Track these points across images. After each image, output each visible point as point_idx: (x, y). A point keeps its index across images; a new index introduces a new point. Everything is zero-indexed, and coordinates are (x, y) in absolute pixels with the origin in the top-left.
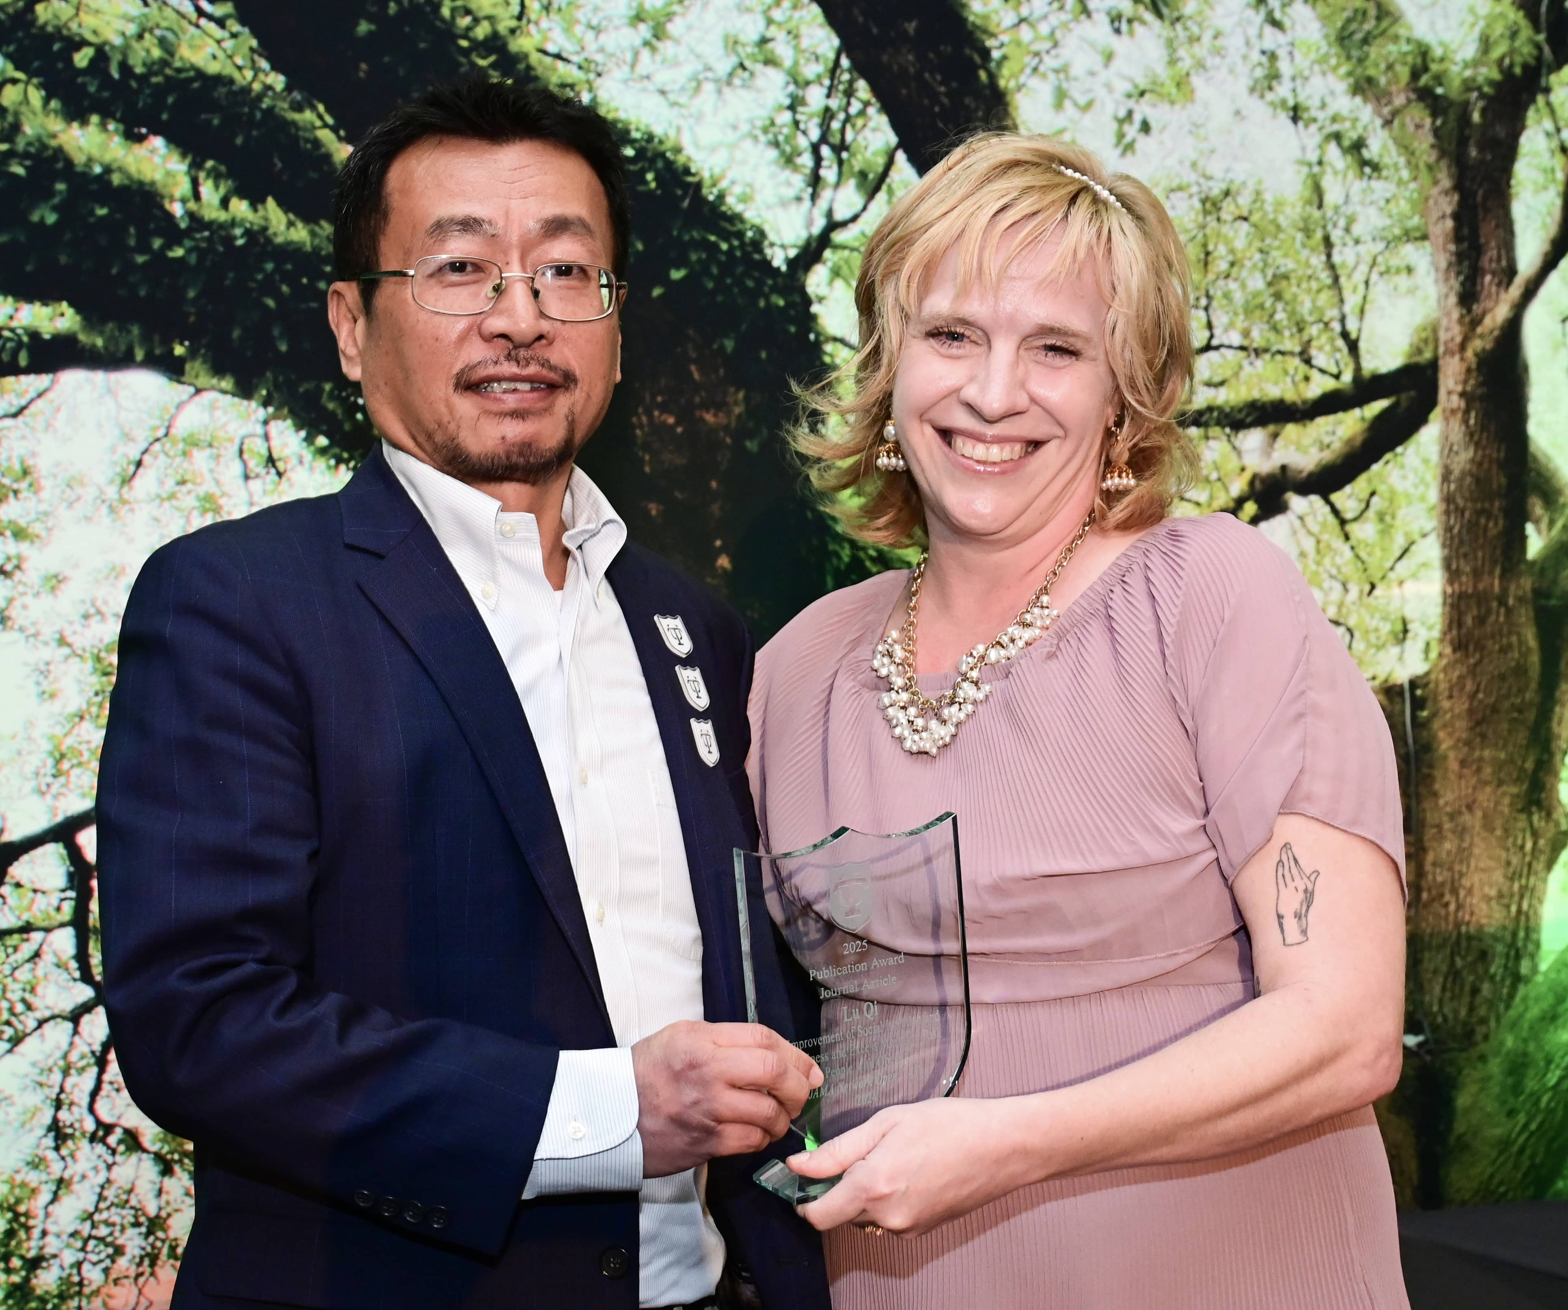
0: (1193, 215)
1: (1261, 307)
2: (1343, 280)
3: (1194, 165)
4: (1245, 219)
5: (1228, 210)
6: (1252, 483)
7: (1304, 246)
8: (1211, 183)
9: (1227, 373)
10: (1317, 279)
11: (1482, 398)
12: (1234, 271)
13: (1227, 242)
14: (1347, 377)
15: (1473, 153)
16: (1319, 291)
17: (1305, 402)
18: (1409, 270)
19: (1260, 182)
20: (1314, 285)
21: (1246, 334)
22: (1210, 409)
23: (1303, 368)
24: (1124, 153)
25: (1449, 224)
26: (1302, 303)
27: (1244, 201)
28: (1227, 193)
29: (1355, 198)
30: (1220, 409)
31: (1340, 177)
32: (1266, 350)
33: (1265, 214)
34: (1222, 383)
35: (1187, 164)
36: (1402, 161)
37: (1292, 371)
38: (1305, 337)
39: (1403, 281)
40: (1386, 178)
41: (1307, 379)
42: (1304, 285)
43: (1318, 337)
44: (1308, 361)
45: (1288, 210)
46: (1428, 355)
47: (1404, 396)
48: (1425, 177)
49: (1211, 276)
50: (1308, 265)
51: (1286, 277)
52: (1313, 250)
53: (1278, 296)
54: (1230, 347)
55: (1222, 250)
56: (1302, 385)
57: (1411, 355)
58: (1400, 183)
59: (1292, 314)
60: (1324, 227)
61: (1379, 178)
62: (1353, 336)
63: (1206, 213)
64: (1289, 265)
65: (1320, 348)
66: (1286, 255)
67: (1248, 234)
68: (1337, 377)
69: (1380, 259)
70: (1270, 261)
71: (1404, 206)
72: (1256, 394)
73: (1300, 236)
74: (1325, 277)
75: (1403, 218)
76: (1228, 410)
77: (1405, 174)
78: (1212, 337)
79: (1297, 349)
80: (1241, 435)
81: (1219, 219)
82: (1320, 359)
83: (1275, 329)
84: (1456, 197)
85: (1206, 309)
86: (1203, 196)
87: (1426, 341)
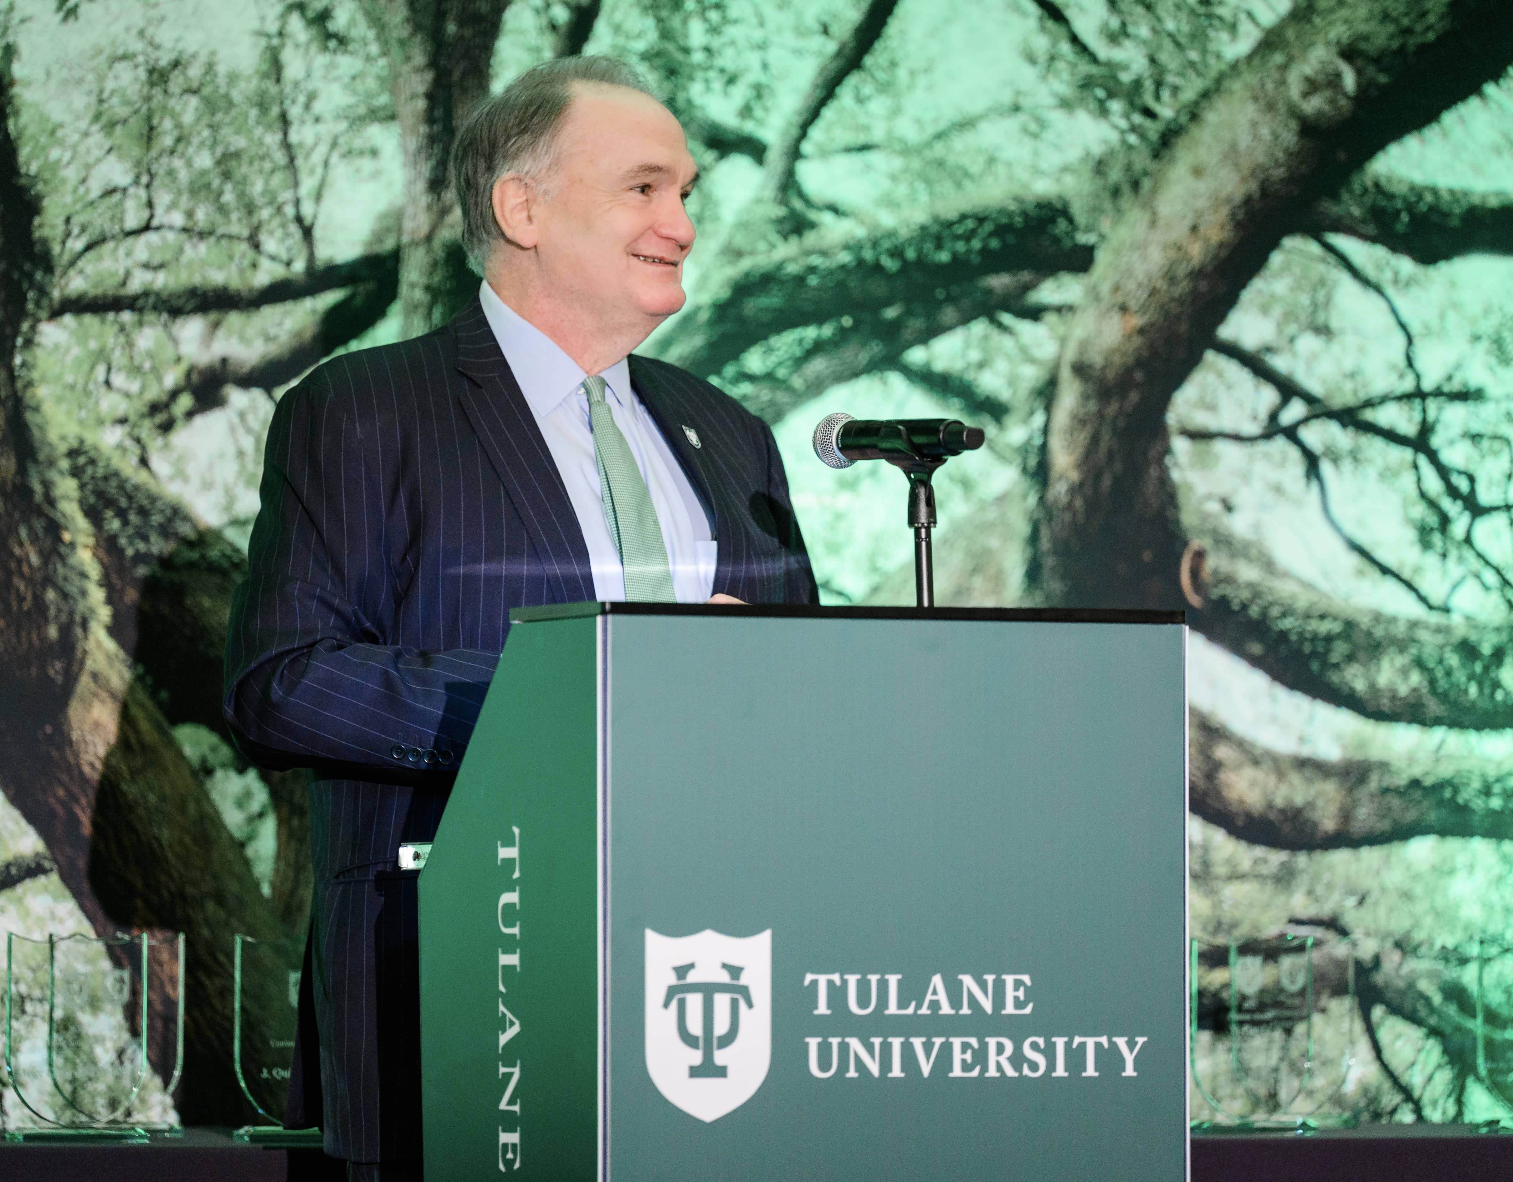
0: (137, 87)
1: (208, 186)
2: (299, 162)
3: (142, 33)
4: (195, 92)
5: (177, 81)
6: (188, 374)
7: (258, 123)
8: (158, 54)
9: (168, 256)
10: (272, 160)
11: (449, 293)
12: (180, 148)
13: (175, 116)
14: (299, 266)
15: (451, 28)
16: (273, 172)
17: (250, 290)
18: (374, 153)
19: (213, 53)
20: (267, 165)
21: (190, 214)
22: (146, 294)
23: (250, 254)
24: (65, 19)
25: (421, 104)
26: (253, 184)
27: (195, 72)
28: (176, 64)
29: (318, 73)
30: (158, 294)
31: (302, 50)
32: (211, 233)
33: (217, 87)
34: (161, 266)
35: (134, 32)
36: (371, 34)
37: (237, 256)
38: (255, 220)
39: (367, 164)
40: (352, 53)
41: (254, 265)
42: (256, 164)
43: (270, 220)
44: (256, 246)
45: (243, 85)
46: (389, 244)
47: (362, 288)
48: (396, 51)
49: (154, 153)
50: (261, 144)
51: (237, 155)
52: (269, 127)
53: (227, 176)
54: (171, 228)
55: (168, 124)
56: (249, 273)
57: (370, 243)
58: (368, 58)
59: (241, 195)
60: (282, 103)
61: (345, 51)
62: (308, 221)
63: (152, 85)
64: (239, 142)
65: (271, 233)
66: (237, 132)
67: (197, 109)
68: (288, 264)
69: (341, 140)
70: (219, 137)
71: (371, 83)
72: (197, 280)
73: (254, 113)
74: (280, 157)
75: (370, 96)
76: (164, 295)
77: (374, 49)
78: (152, 217)
79: (245, 233)
80: (179, 321)
81: (166, 92)
82: (270, 244)
83: (223, 210)
84: (429, 76)
85: (148, 186)
86: (150, 67)
87: (388, 230)
